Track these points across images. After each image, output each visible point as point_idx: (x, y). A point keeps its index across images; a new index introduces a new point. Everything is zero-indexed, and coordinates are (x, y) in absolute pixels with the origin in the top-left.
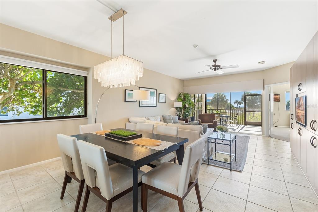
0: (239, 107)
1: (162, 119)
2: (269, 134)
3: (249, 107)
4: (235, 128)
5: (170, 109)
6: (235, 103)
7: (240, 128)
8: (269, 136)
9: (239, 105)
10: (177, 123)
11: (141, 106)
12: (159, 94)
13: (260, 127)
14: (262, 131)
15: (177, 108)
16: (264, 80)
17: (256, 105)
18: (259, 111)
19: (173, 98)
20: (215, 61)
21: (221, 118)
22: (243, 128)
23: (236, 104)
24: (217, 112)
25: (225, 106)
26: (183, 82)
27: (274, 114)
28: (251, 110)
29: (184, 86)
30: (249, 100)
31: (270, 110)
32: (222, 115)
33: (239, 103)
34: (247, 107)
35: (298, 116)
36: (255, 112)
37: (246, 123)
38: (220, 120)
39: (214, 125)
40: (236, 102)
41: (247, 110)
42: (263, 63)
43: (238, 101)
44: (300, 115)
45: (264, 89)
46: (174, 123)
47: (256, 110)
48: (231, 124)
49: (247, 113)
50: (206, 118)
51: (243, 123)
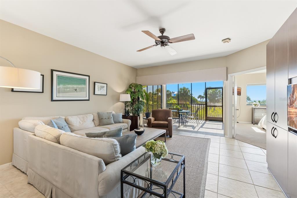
0: (202, 101)
1: (97, 118)
2: (233, 133)
3: (211, 101)
4: (195, 125)
5: (114, 104)
6: (198, 98)
7: (201, 125)
8: (233, 138)
9: (202, 100)
10: (120, 122)
11: (54, 99)
12: (95, 83)
13: (221, 124)
14: (224, 128)
15: (126, 103)
16: (227, 68)
17: (216, 99)
18: (220, 106)
19: (120, 89)
20: (162, 31)
21: (181, 113)
22: (203, 125)
23: (200, 98)
24: (177, 107)
25: (189, 100)
26: (136, 70)
27: (238, 110)
28: (212, 104)
29: (137, 76)
30: (210, 95)
31: (234, 105)
32: (182, 110)
33: (202, 98)
34: (208, 101)
35: (291, 118)
36: (216, 106)
37: (207, 119)
38: (179, 116)
39: (168, 124)
40: (200, 97)
41: (208, 104)
42: (228, 40)
43: (201, 95)
44: (293, 116)
45: (227, 80)
46: (115, 123)
47: (216, 104)
48: (192, 120)
49: (208, 108)
50: (160, 115)
51: (205, 118)
